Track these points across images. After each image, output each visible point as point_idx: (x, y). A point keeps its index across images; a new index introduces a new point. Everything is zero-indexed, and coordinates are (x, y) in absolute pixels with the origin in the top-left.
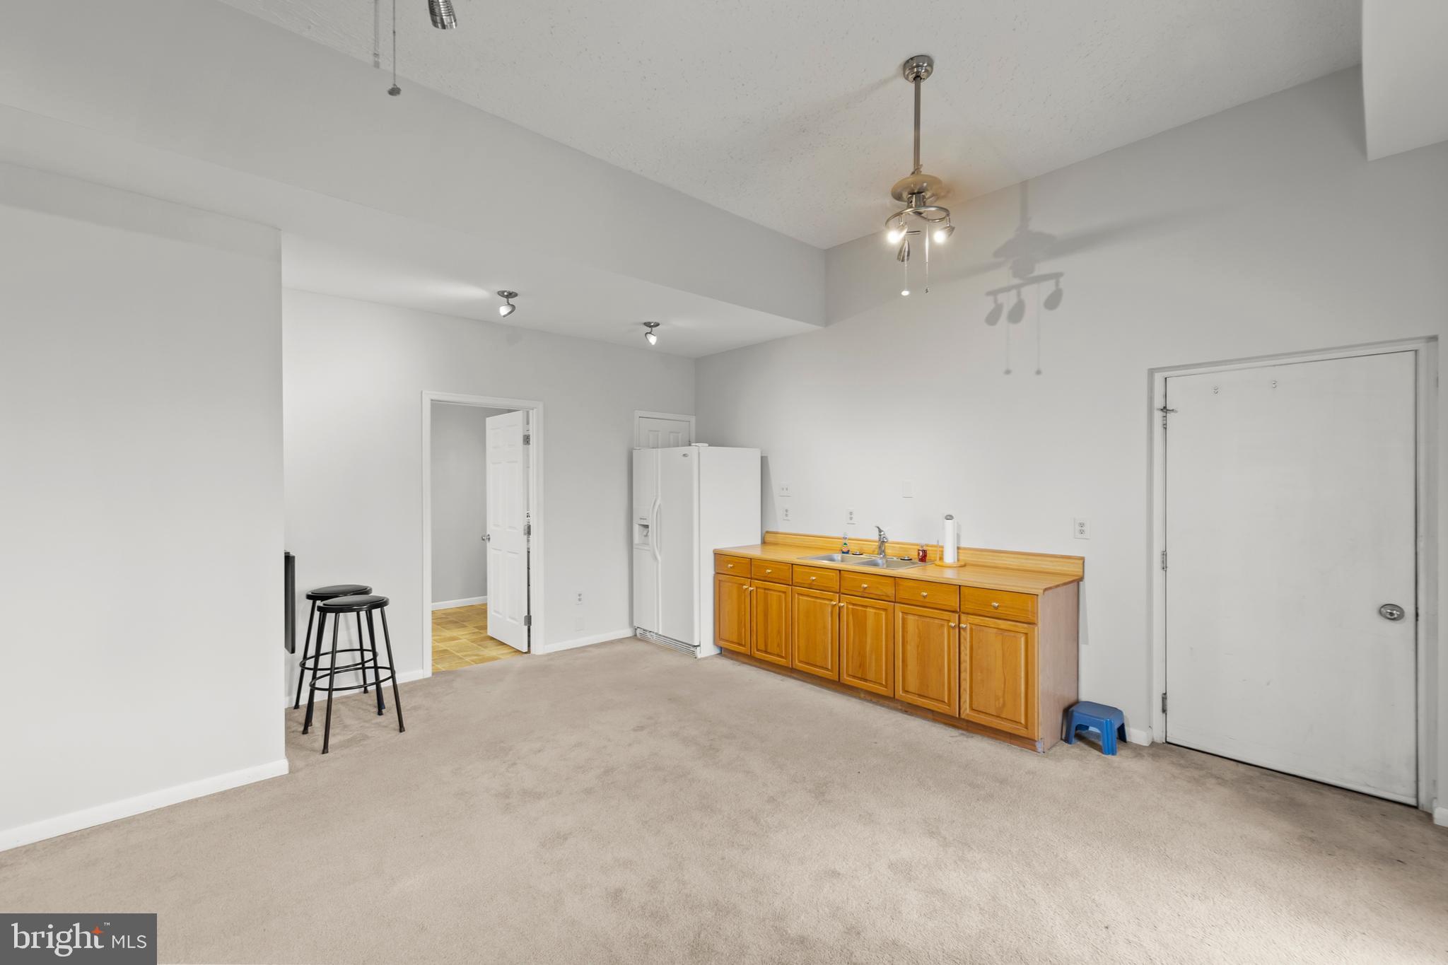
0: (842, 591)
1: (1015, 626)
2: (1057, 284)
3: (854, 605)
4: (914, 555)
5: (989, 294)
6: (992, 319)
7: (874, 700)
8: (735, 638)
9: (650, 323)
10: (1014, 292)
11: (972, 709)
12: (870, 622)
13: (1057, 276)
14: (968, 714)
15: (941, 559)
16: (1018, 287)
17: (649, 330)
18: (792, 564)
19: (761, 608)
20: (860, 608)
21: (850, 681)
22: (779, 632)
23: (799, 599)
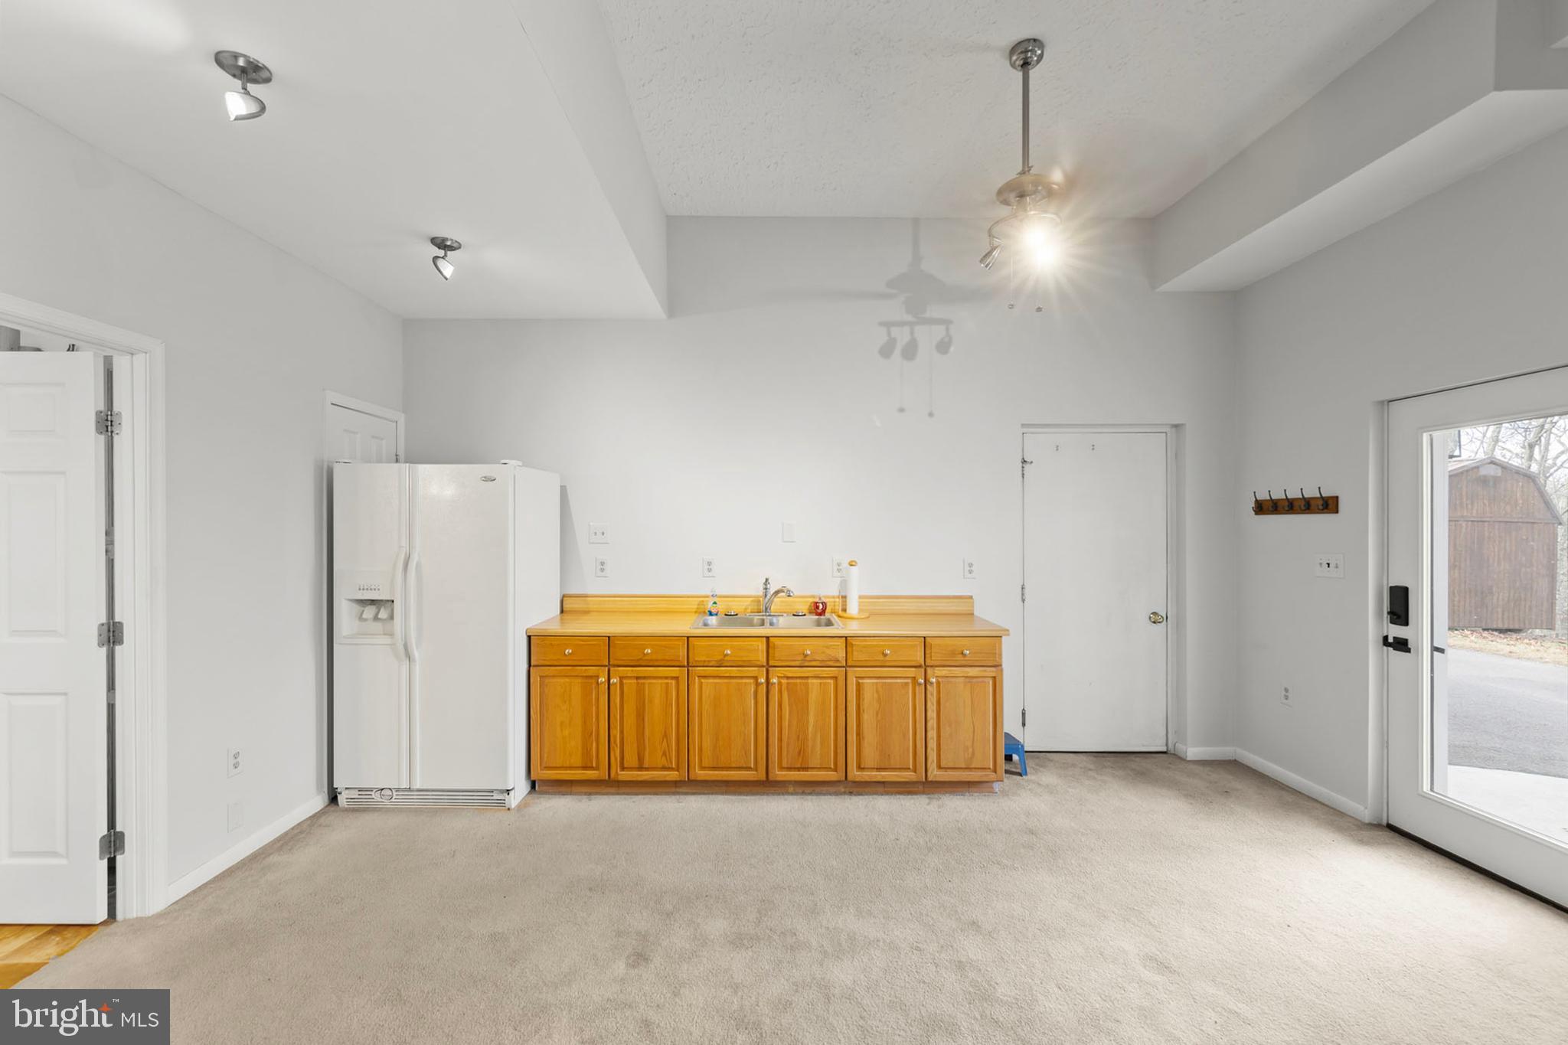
0: (771, 663)
1: (985, 671)
2: (947, 329)
3: (788, 678)
4: (803, 608)
5: (882, 324)
6: (886, 351)
7: (808, 790)
8: (577, 760)
9: (444, 240)
10: (907, 329)
11: (939, 767)
12: (814, 697)
13: (947, 322)
14: (935, 776)
15: (845, 610)
16: (911, 324)
17: (441, 253)
18: (688, 637)
19: (630, 708)
20: (798, 681)
21: (785, 775)
22: (666, 735)
23: (701, 684)
